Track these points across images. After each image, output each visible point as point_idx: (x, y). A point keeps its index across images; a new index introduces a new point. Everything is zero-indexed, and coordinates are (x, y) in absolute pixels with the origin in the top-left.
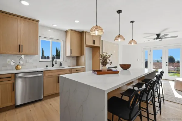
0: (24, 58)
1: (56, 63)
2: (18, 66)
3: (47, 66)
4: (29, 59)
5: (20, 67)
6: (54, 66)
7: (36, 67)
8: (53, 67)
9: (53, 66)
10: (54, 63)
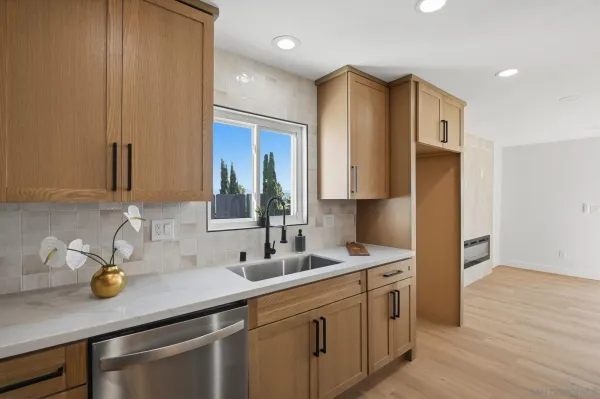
0: (137, 225)
1: (284, 239)
2: (105, 272)
3: (243, 257)
4: (161, 222)
5: (118, 279)
6: (274, 251)
8: (267, 256)
9: (269, 251)
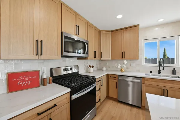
0: (126, 63)
1: (163, 69)
3: (151, 72)
4: (133, 63)
5: (124, 70)
6: (161, 72)
7: (139, 71)
10: (161, 68)
